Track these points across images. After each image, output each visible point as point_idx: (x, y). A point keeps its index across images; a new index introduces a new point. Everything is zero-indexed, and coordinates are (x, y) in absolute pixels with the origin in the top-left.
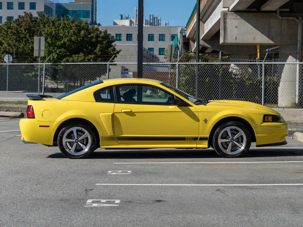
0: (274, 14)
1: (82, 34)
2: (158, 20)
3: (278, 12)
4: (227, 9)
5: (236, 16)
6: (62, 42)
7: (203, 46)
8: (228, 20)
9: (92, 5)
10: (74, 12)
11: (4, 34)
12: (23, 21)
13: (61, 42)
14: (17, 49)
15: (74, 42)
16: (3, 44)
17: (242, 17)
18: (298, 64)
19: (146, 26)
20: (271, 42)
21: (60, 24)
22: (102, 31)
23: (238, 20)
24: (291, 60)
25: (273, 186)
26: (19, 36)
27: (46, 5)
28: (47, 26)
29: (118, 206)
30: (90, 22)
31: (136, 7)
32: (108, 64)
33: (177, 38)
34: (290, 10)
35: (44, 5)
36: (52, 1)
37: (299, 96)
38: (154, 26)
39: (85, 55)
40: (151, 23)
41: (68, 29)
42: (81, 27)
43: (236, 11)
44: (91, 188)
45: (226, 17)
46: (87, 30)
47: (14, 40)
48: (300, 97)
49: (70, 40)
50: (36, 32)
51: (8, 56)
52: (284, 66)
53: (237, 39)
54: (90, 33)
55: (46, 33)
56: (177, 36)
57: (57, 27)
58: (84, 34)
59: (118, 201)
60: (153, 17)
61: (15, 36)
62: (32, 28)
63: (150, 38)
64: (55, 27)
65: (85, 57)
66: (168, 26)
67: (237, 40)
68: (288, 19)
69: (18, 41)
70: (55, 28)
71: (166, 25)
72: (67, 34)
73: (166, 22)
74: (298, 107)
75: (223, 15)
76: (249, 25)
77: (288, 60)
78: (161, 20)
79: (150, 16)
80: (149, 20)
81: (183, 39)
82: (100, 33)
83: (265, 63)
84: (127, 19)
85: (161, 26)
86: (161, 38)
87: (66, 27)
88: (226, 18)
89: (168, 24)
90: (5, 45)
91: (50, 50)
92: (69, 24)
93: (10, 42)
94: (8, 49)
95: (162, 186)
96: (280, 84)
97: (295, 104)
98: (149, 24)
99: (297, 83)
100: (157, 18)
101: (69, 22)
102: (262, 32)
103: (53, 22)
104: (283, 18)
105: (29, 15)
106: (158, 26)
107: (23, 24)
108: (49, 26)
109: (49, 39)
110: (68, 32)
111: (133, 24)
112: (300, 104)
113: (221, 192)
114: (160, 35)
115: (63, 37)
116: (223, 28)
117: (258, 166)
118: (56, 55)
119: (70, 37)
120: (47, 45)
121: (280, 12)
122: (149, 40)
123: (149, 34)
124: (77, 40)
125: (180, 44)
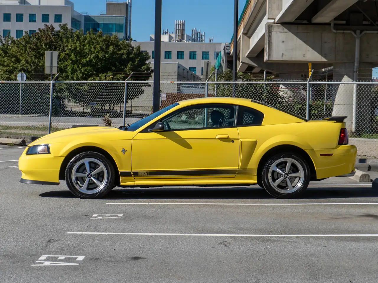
0: (327, 26)
1: (110, 50)
2: (202, 36)
3: (332, 25)
4: (272, 21)
5: (283, 29)
6: (88, 59)
7: (250, 65)
8: (274, 34)
9: (125, 18)
10: (106, 26)
11: (22, 50)
12: (43, 34)
13: (86, 59)
14: (36, 67)
15: (101, 60)
16: (21, 60)
17: (290, 30)
18: (355, 84)
19: (188, 42)
20: (324, 60)
21: (86, 39)
22: (134, 47)
23: (285, 33)
24: (346, 79)
25: (295, 237)
26: (39, 52)
27: (73, 17)
28: (71, 41)
29: (77, 265)
30: (124, 38)
31: (176, 21)
32: (125, 83)
33: (221, 56)
34: (346, 22)
35: (72, 17)
36: (81, 13)
37: (356, 123)
38: (197, 42)
39: (114, 75)
40: (194, 39)
41: (95, 44)
42: (110, 42)
43: (283, 23)
44: (57, 238)
45: (271, 29)
46: (117, 46)
47: (33, 57)
48: (358, 124)
49: (97, 57)
50: (58, 47)
51: (22, 74)
52: (338, 87)
53: (284, 55)
54: (120, 49)
55: (69, 49)
56: (220, 54)
57: (82, 41)
58: (113, 50)
59: (80, 258)
60: (196, 32)
61: (35, 52)
62: (54, 43)
63: (192, 56)
64: (80, 41)
65: (113, 77)
66: (213, 42)
67: (284, 57)
68: (343, 33)
69: (37, 58)
70: (80, 43)
71: (210, 41)
72: (93, 50)
73: (210, 38)
74: (355, 136)
75: (268, 27)
76: (298, 39)
77: (343, 80)
78: (205, 35)
79: (192, 31)
80: (191, 36)
81: (227, 56)
82: (133, 50)
83: (310, 82)
84: (166, 34)
85: (204, 42)
86: (204, 56)
87: (93, 42)
88: (271, 31)
89: (213, 40)
90: (23, 62)
91: (74, 68)
92: (96, 38)
93: (29, 59)
94: (26, 67)
95: (152, 236)
96: (334, 109)
97: (352, 132)
98: (191, 40)
99: (354, 107)
100: (200, 33)
101: (96, 37)
102: (314, 48)
103: (78, 36)
104: (339, 31)
105: (50, 28)
106: (202, 43)
107: (44, 38)
108: (73, 41)
109: (73, 55)
110: (95, 48)
111: (172, 40)
112: (358, 132)
113: (226, 245)
114: (203, 52)
115: (88, 54)
116: (268, 43)
117: (286, 210)
118: (81, 75)
119: (97, 53)
120: (70, 63)
121: (335, 24)
122: (190, 58)
123: (190, 52)
124: (105, 57)
125: (223, 62)
